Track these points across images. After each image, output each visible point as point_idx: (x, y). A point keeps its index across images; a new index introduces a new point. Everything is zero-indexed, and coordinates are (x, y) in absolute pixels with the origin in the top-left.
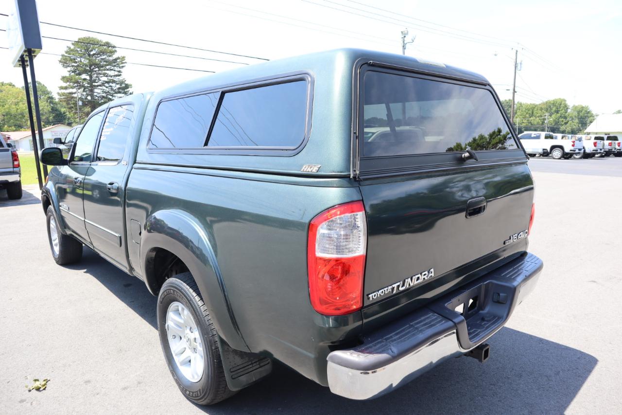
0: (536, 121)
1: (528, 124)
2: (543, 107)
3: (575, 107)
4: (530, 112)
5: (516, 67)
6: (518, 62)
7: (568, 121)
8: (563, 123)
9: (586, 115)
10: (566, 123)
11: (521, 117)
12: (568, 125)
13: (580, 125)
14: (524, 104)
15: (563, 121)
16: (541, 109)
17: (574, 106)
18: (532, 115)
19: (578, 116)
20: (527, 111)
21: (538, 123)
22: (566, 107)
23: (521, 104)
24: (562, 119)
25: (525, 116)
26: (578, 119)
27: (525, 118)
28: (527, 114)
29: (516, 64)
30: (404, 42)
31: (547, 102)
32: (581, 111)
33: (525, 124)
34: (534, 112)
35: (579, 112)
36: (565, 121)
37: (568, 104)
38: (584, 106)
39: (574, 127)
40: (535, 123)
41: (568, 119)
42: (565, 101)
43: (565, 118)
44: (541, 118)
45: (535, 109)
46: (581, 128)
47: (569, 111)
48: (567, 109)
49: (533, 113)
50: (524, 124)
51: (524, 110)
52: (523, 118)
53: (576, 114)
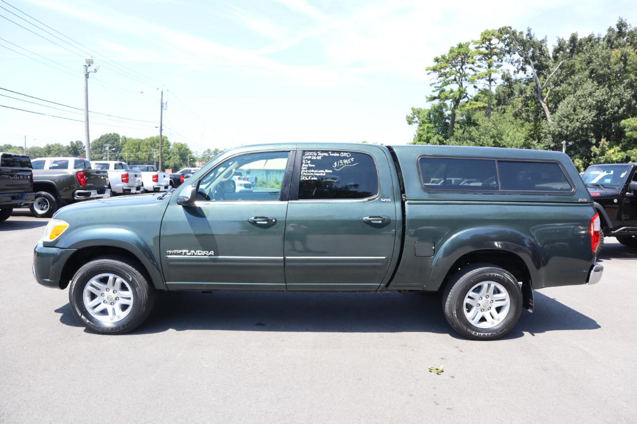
0: (143, 155)
1: (135, 158)
2: (148, 142)
3: (176, 145)
4: (137, 147)
5: (162, 107)
6: (164, 102)
7: (171, 157)
8: (167, 158)
9: (185, 152)
10: (169, 159)
11: (129, 151)
12: (171, 160)
13: (181, 161)
14: (128, 139)
15: (166, 156)
16: (147, 144)
17: (175, 143)
18: (138, 150)
19: (179, 152)
20: (134, 146)
21: (145, 157)
22: (168, 144)
23: (125, 139)
24: (166, 155)
25: (132, 150)
26: (179, 155)
27: (132, 152)
28: (134, 148)
29: (162, 103)
30: (87, 70)
31: (150, 139)
32: (181, 148)
33: (133, 159)
34: (141, 147)
35: (180, 149)
36: (168, 157)
37: (170, 141)
38: (183, 143)
39: (176, 162)
40: (143, 158)
41: (171, 155)
42: (166, 138)
43: (169, 154)
44: (147, 153)
45: (142, 144)
46: (183, 164)
47: (171, 147)
48: (169, 145)
49: (139, 148)
50: (131, 159)
51: (131, 144)
52: (131, 152)
53: (176, 150)
